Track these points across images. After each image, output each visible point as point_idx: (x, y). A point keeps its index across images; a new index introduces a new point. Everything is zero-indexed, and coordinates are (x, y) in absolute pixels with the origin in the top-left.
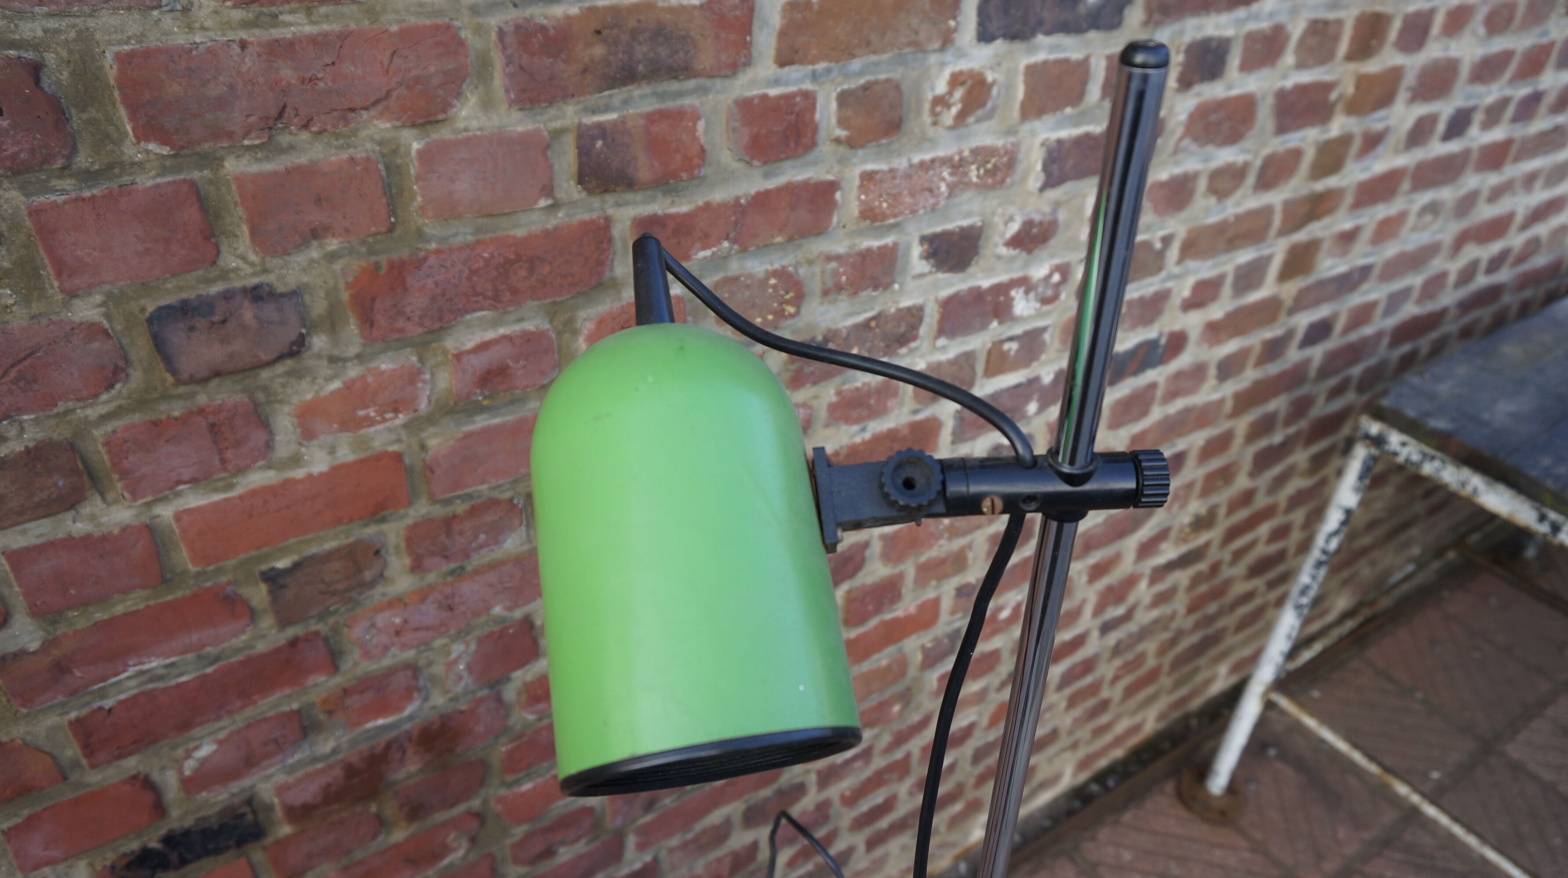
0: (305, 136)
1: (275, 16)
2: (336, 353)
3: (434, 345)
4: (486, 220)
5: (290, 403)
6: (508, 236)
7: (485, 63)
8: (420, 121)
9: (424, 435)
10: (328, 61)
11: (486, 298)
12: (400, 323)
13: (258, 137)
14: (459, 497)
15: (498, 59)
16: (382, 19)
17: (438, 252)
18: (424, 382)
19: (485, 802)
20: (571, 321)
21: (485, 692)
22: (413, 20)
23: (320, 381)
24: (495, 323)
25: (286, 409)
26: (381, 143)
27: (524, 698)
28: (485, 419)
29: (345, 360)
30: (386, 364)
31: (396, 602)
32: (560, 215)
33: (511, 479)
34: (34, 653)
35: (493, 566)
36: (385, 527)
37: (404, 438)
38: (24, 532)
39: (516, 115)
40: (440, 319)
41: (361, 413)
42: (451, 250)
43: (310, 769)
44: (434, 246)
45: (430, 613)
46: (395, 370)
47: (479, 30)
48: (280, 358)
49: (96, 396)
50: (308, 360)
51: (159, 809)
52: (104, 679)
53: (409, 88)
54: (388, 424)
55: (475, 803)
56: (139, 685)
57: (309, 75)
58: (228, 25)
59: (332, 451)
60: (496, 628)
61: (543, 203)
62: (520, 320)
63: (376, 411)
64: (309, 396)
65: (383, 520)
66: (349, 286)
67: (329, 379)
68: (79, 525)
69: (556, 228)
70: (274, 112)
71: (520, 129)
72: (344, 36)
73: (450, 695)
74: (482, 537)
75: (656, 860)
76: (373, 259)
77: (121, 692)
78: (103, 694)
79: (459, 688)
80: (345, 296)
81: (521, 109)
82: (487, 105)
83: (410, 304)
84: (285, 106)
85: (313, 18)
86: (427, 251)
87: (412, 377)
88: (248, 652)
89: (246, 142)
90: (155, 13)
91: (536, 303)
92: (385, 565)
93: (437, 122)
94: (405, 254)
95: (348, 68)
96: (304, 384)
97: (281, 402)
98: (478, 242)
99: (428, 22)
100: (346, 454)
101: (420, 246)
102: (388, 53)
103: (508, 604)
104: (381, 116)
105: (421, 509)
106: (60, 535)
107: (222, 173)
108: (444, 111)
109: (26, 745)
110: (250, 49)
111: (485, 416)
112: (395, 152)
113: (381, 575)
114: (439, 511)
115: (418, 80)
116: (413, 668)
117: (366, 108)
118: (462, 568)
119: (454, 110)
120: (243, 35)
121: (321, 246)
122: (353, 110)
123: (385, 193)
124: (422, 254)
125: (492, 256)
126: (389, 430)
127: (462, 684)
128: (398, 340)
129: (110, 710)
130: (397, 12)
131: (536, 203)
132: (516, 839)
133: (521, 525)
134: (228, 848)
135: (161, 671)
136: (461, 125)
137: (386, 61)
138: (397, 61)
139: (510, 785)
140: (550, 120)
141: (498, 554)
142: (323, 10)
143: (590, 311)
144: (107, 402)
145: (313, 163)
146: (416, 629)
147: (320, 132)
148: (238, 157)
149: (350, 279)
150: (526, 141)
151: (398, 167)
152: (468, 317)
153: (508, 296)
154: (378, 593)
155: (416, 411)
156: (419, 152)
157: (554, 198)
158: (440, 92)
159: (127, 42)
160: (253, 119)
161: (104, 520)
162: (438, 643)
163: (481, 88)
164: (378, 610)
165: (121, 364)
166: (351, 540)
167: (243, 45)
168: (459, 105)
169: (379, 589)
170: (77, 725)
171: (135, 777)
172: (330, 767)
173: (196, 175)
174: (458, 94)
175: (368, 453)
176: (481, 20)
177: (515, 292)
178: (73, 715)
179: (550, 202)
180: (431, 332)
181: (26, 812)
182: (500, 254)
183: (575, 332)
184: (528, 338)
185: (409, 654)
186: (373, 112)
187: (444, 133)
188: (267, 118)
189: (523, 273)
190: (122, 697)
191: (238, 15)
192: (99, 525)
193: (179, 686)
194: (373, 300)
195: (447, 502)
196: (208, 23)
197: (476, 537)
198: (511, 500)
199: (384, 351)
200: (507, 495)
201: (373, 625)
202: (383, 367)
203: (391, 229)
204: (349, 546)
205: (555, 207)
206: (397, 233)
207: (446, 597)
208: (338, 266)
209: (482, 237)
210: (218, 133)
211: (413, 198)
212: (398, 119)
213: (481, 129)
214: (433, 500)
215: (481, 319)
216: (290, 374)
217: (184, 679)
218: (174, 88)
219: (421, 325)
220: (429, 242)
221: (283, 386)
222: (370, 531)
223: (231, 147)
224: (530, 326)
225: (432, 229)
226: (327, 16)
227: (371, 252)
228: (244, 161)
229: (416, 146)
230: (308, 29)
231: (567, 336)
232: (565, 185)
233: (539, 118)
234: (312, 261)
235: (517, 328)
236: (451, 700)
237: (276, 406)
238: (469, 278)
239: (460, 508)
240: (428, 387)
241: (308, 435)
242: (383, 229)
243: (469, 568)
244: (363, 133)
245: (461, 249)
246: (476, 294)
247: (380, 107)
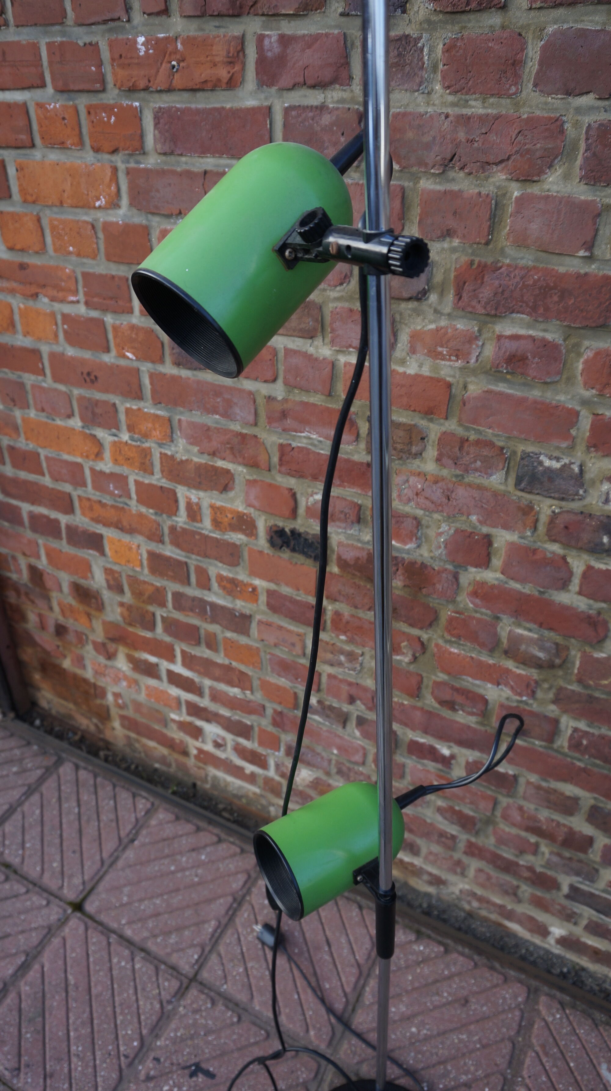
0: (462, 174)
1: (467, 101)
2: (439, 308)
3: (490, 325)
4: (543, 255)
5: (409, 327)
6: (553, 269)
7: (575, 148)
8: (522, 178)
9: (469, 380)
10: (484, 131)
11: (527, 305)
12: (474, 303)
13: (439, 169)
14: (474, 429)
15: (582, 146)
16: (522, 110)
17: (509, 265)
18: (477, 346)
19: (429, 640)
20: (578, 345)
21: (450, 567)
22: (538, 113)
23: (426, 321)
24: (529, 326)
25: (407, 330)
26: (499, 188)
27: (471, 588)
28: (504, 387)
29: (442, 314)
30: (461, 325)
31: (421, 475)
32: (593, 267)
33: (507, 435)
34: (279, 401)
35: (480, 488)
36: (431, 425)
37: (457, 376)
38: (294, 341)
39: (583, 187)
40: (496, 309)
41: (440, 349)
42: (516, 267)
43: (355, 543)
44: (508, 261)
45: (437, 494)
46: (463, 330)
47: (577, 124)
48: (410, 299)
49: (336, 286)
50: (424, 306)
51: (294, 513)
52: (296, 432)
53: (522, 156)
54: (452, 363)
55: (425, 636)
56: (307, 444)
57: (471, 138)
58: (444, 104)
59: (420, 366)
60: (469, 530)
61: (582, 253)
62: (545, 331)
63: (447, 352)
64: (419, 328)
65: (431, 420)
66: (456, 269)
67: (431, 322)
68: (311, 349)
69: (586, 274)
70: (449, 156)
71: (582, 198)
72: (497, 118)
73: (432, 555)
74: (479, 463)
75: (515, 777)
76: (473, 258)
77: (300, 442)
78: (294, 438)
79: (437, 553)
80: (452, 275)
81: (586, 184)
82: (567, 177)
83: (483, 292)
84: (455, 155)
85: (485, 105)
86: (503, 263)
87: (471, 339)
88: (350, 456)
89: (432, 171)
90: (416, 94)
91: (558, 322)
92: (424, 449)
93: (534, 182)
94: (490, 260)
95: (493, 137)
96: (419, 320)
97: (406, 324)
98: (534, 267)
99: (546, 115)
100: (426, 371)
101: (500, 259)
102: (516, 132)
103: (481, 519)
104: (501, 171)
105: (452, 426)
106: (304, 350)
107: (418, 186)
108: (539, 175)
109: (263, 443)
110: (449, 119)
111: (505, 385)
112: (504, 195)
113: (421, 454)
114: (460, 431)
115: (528, 151)
116: (418, 522)
117: (496, 164)
118: (462, 476)
119: (546, 176)
120: (450, 111)
121: (451, 242)
122: (488, 163)
123: (490, 219)
124: (500, 264)
125: (539, 279)
126: (451, 366)
127: (440, 551)
128: (471, 313)
129: (293, 448)
130: (531, 107)
131: (577, 252)
132: (438, 680)
133: (503, 469)
134: (311, 556)
135: (316, 442)
136: (546, 187)
137: (514, 137)
138: (520, 138)
139: (447, 641)
140: (605, 197)
141: (485, 481)
142: (491, 100)
143: (593, 343)
144: (339, 291)
145: (460, 191)
146: (427, 498)
147: (470, 174)
148: (427, 179)
149: (458, 266)
150: (584, 207)
151: (504, 205)
152: (514, 315)
153: (541, 310)
154: (416, 464)
155: (468, 362)
156: (516, 197)
157: (592, 253)
158: (539, 162)
159: (400, 108)
160: (439, 158)
161: (320, 351)
162: (436, 516)
163: (566, 164)
164: (413, 474)
165: (349, 274)
166: (413, 423)
167: (447, 116)
168: (549, 174)
169: (417, 462)
170: (281, 446)
171: (291, 489)
172: (363, 549)
173: (406, 184)
174: (550, 166)
175: (436, 376)
176: (579, 118)
177: (547, 309)
178: (281, 441)
179: (587, 254)
180: (488, 315)
181: (255, 477)
182: (544, 280)
183: (579, 355)
184: (545, 344)
185: (419, 513)
186: (500, 167)
187: (535, 190)
188: (445, 159)
189: (556, 298)
190: (299, 445)
191: (451, 98)
192: (317, 352)
193: (319, 454)
194: (465, 283)
195: (467, 429)
196: (437, 102)
197: (475, 461)
198: (502, 448)
199: (462, 317)
200: (501, 444)
201: (407, 481)
202: (459, 326)
203: (487, 243)
204: (410, 425)
205: (590, 259)
206: (491, 246)
207: (448, 489)
208: (454, 257)
209: (537, 265)
210: (421, 163)
211: (505, 227)
212: (511, 174)
213: (558, 192)
214: (460, 423)
215: (522, 319)
216: (414, 310)
217: (322, 452)
218: (410, 135)
219: (485, 308)
220: (507, 258)
221: (410, 316)
222: (423, 423)
223: (425, 172)
224: (549, 337)
225: (510, 251)
226: (493, 104)
227: (472, 254)
228: (429, 182)
229: (516, 194)
230: (481, 111)
231: (573, 355)
232: (603, 247)
233: (598, 193)
234: (443, 249)
235: (541, 334)
236: (432, 558)
237: (403, 326)
238: (521, 289)
239: (473, 437)
240: (479, 350)
241: (413, 350)
242: (483, 242)
243: (466, 480)
244: (491, 180)
245: (522, 268)
246: (522, 301)
247: (503, 165)
